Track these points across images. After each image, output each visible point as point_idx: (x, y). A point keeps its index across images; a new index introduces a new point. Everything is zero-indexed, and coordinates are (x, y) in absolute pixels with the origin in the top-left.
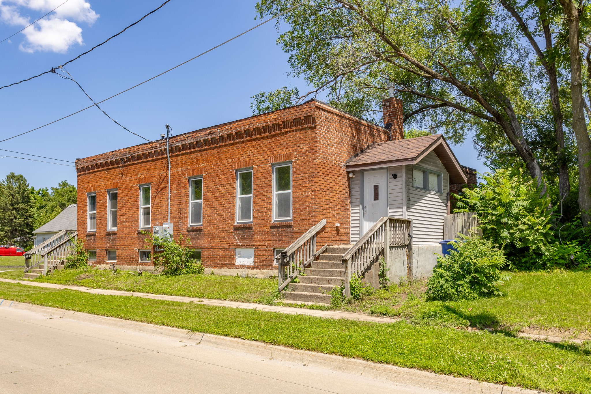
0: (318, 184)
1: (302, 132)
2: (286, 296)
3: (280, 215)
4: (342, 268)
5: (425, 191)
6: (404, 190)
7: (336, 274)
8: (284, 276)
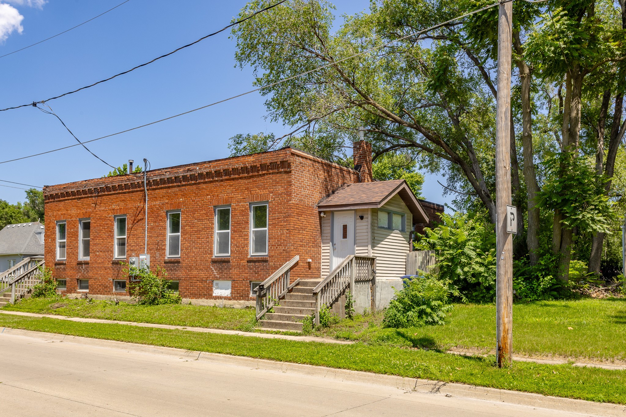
0: (292, 223)
1: (278, 175)
2: (263, 324)
3: (256, 251)
4: (313, 300)
5: (389, 231)
6: (370, 230)
7: (308, 305)
8: (261, 307)
